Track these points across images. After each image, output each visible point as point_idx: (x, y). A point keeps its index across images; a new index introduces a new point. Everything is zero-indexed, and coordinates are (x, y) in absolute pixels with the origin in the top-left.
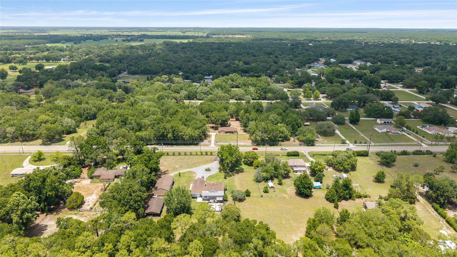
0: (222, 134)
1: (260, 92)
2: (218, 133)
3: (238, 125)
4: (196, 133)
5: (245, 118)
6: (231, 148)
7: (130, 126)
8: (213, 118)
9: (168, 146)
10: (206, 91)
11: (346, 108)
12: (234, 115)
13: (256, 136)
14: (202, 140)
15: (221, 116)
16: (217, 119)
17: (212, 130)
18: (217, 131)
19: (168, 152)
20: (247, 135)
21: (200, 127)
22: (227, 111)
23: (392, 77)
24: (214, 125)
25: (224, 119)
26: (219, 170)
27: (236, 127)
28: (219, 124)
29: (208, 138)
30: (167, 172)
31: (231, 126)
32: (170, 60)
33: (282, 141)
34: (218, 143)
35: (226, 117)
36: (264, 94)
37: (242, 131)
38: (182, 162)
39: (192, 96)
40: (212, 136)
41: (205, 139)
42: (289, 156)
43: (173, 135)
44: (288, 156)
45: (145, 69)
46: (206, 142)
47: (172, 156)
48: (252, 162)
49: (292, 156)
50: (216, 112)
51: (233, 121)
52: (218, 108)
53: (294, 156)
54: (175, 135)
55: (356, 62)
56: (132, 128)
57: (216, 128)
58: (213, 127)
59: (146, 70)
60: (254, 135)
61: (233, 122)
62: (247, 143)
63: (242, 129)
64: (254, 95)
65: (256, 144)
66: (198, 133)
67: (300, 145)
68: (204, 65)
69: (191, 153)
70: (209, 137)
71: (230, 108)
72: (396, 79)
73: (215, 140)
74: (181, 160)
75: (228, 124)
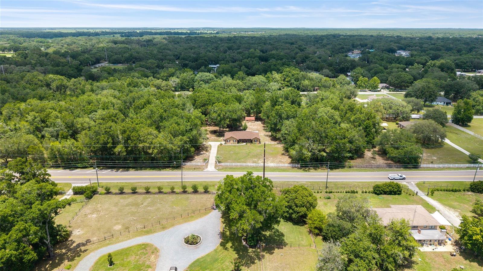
0: (231, 143)
1: (290, 79)
2: (223, 143)
3: (259, 127)
4: (175, 143)
5: (274, 115)
6: (252, 183)
7: (51, 129)
8: (214, 115)
9: (118, 171)
10: (208, 78)
11: (432, 101)
12: (252, 111)
13: (301, 150)
14: (189, 158)
15: (230, 112)
16: (222, 116)
17: (213, 137)
18: (222, 138)
19: (109, 186)
20: (280, 147)
21: (186, 131)
22: (240, 103)
23: (465, 63)
24: (217, 128)
25: (235, 116)
26: (221, 240)
27: (257, 132)
28: (225, 125)
29: (204, 152)
30: (83, 248)
31: (247, 130)
32: (168, 49)
33: (351, 158)
34: (223, 164)
35: (239, 113)
36: (295, 83)
37: (268, 138)
38: (133, 214)
39: (187, 86)
40: (212, 149)
41: (198, 154)
42: (378, 194)
43: (127, 148)
44: (376, 193)
45: (131, 56)
46: (198, 160)
47: (118, 196)
48: (305, 216)
49: (385, 193)
50: (221, 103)
51: (250, 120)
52: (224, 98)
53: (390, 193)
54: (129, 149)
55: (401, 52)
56: (55, 134)
57: (220, 134)
58: (214, 132)
59: (131, 58)
60: (297, 147)
61: (250, 123)
62: (281, 162)
63: (267, 136)
64: (281, 84)
65: (299, 166)
66: (179, 143)
67: (389, 166)
68: (210, 52)
69: (159, 188)
70: (207, 151)
71: (245, 100)
72: (471, 66)
73: (217, 158)
74: (134, 209)
75: (242, 126)
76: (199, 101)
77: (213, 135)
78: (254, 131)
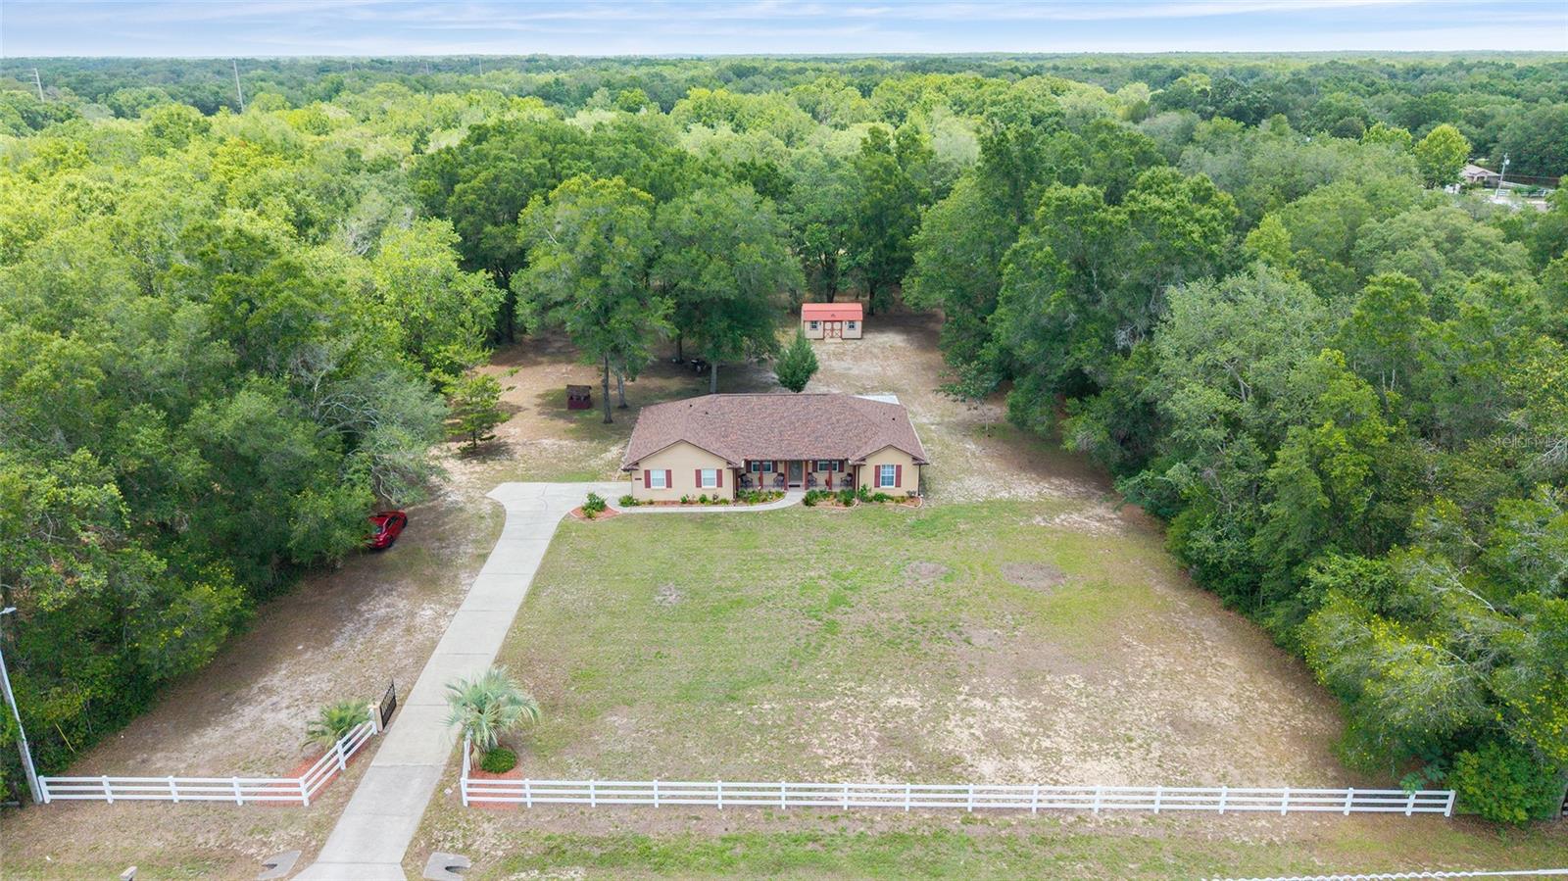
0: (679, 498)
18: (609, 452)
51: (833, 324)
61: (833, 342)
75: (775, 354)
76: (475, 183)
77: (561, 424)
78: (866, 391)
